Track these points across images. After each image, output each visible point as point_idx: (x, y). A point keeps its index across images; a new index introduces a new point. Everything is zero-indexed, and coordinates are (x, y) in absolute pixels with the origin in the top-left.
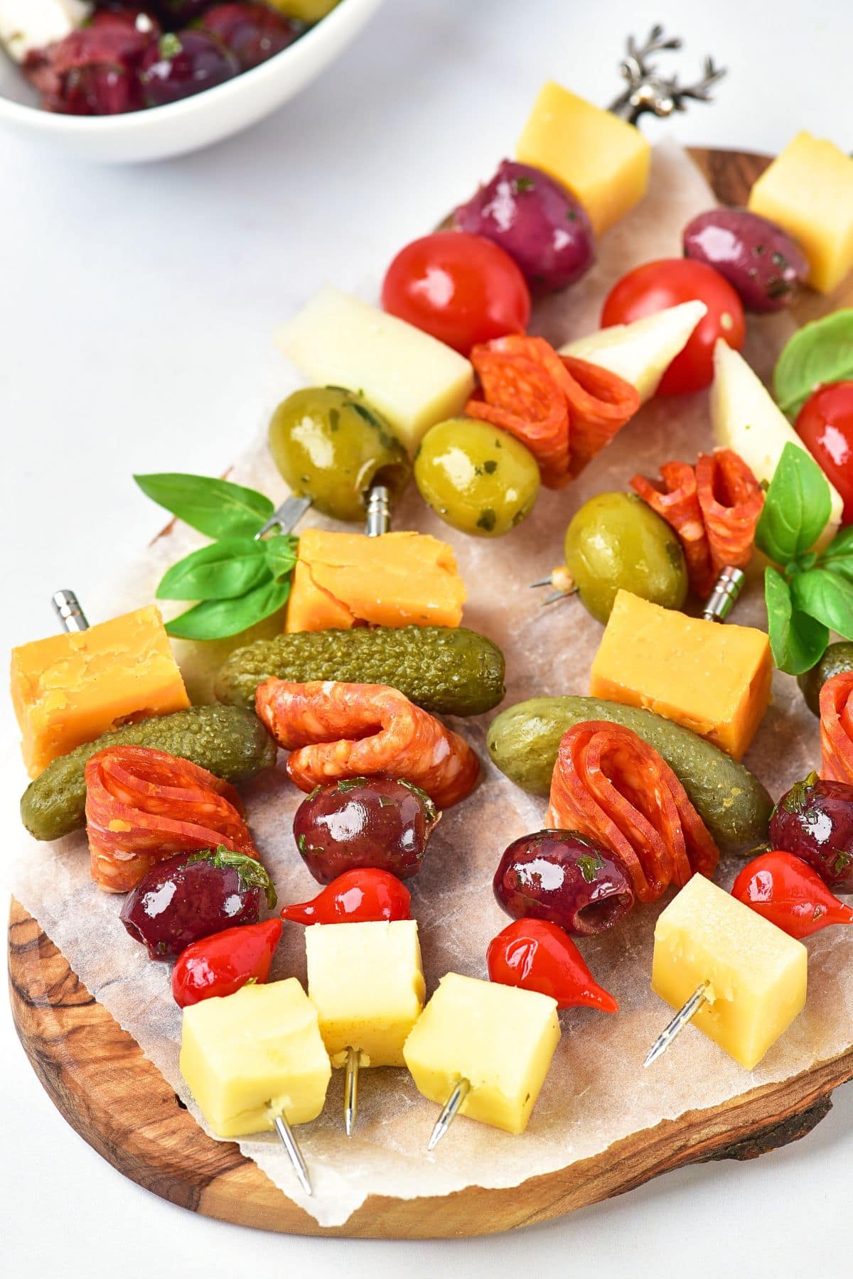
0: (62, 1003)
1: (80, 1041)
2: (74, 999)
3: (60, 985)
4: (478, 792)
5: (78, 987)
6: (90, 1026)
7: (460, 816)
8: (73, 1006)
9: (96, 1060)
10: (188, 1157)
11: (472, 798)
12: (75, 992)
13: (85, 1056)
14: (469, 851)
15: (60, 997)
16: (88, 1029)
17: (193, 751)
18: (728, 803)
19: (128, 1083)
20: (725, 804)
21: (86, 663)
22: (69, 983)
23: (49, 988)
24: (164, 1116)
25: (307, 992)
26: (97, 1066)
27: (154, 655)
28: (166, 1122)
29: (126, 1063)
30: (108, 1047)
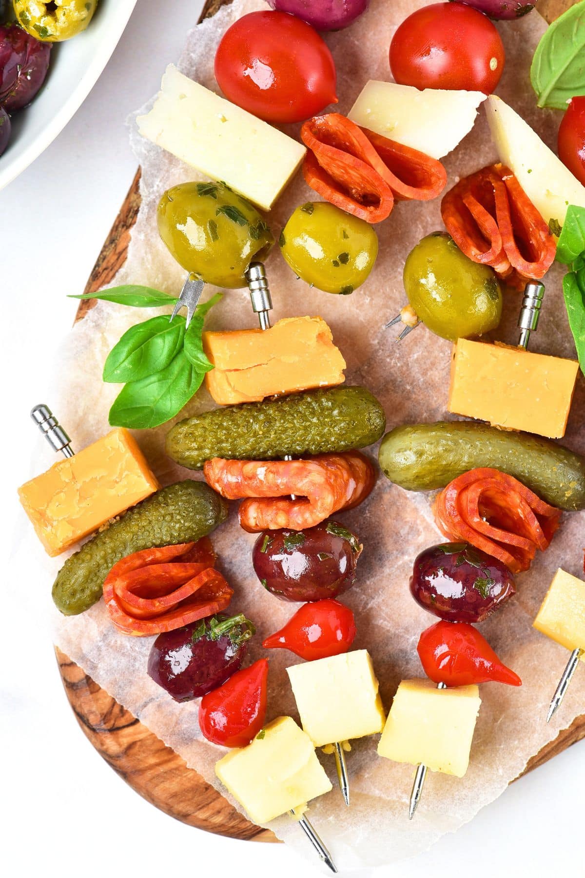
0: (115, 726)
1: (135, 754)
2: (123, 722)
3: (110, 712)
4: (376, 487)
5: (123, 712)
6: (140, 741)
7: (367, 512)
8: (124, 727)
9: (151, 767)
10: (233, 827)
11: (373, 494)
12: (123, 716)
13: (142, 766)
14: (380, 541)
15: (112, 722)
16: (139, 743)
17: (171, 535)
18: (568, 494)
19: (178, 780)
20: (566, 495)
21: (77, 490)
22: (116, 710)
23: (103, 716)
24: (210, 800)
25: (302, 728)
26: (152, 771)
27: (127, 475)
28: (212, 804)
29: (172, 765)
30: (157, 755)
